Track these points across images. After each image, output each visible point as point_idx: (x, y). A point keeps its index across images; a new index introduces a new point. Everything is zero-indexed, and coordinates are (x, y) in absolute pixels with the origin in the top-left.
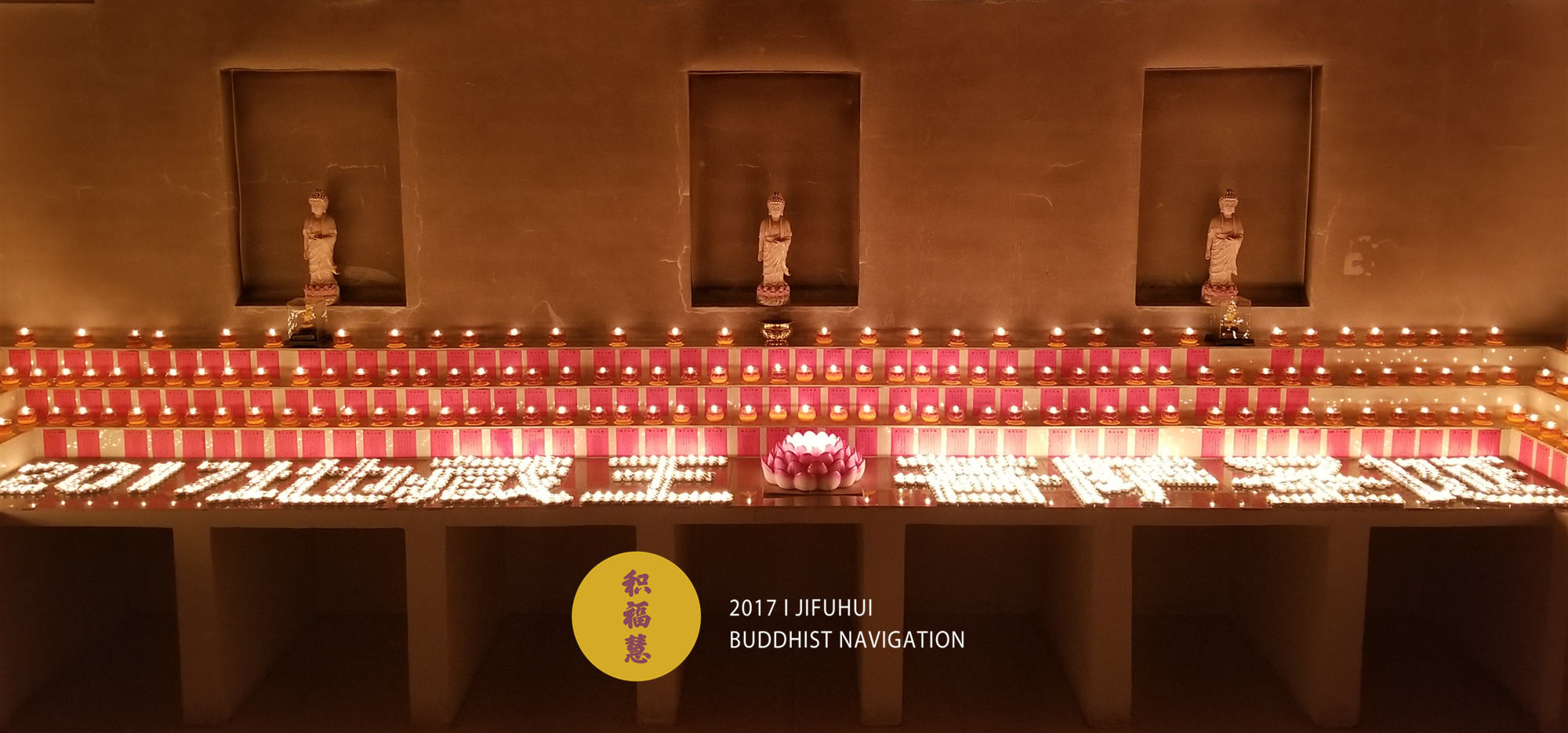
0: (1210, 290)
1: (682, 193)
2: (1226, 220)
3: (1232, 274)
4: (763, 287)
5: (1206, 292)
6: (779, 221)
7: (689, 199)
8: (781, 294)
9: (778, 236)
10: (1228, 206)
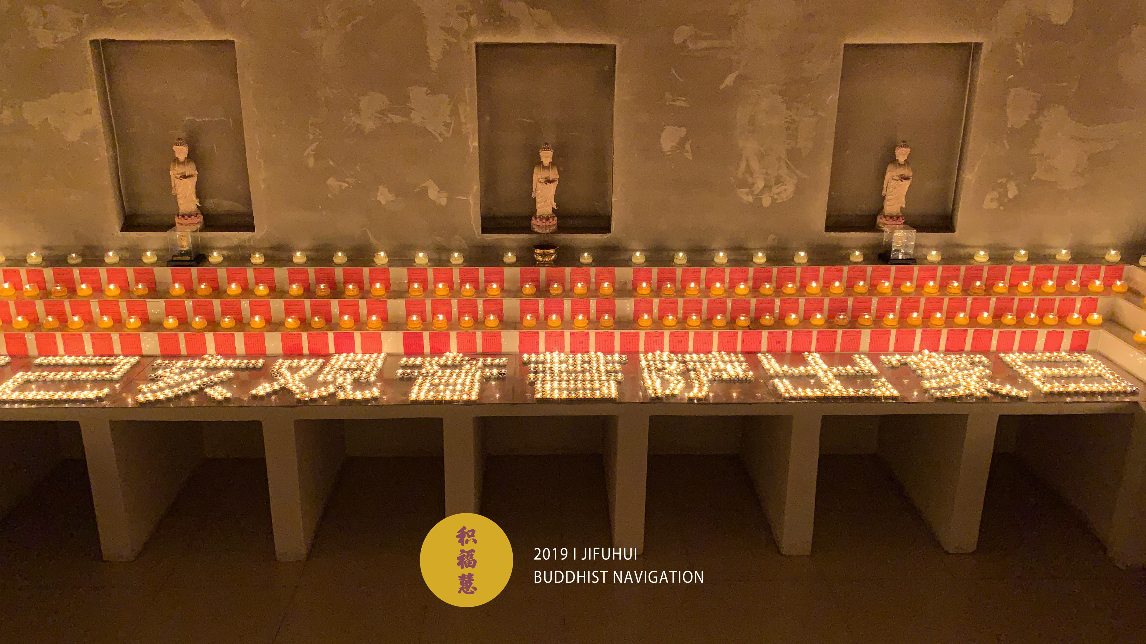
0: (884, 219)
1: (472, 143)
2: (900, 165)
3: (901, 208)
4: (536, 218)
5: (881, 221)
6: (549, 166)
7: (478, 148)
8: (550, 224)
9: (548, 179)
10: (903, 155)
